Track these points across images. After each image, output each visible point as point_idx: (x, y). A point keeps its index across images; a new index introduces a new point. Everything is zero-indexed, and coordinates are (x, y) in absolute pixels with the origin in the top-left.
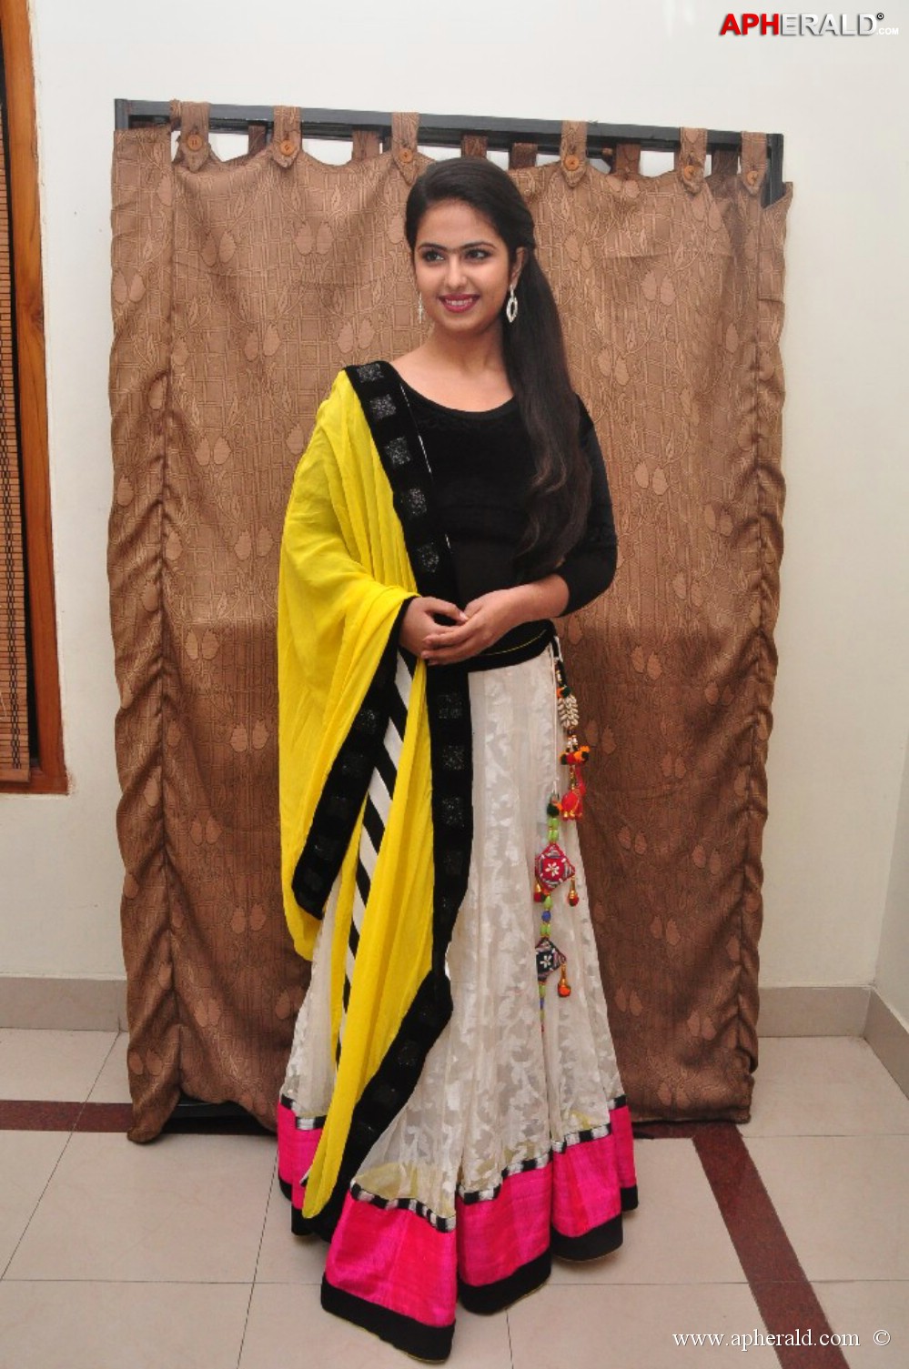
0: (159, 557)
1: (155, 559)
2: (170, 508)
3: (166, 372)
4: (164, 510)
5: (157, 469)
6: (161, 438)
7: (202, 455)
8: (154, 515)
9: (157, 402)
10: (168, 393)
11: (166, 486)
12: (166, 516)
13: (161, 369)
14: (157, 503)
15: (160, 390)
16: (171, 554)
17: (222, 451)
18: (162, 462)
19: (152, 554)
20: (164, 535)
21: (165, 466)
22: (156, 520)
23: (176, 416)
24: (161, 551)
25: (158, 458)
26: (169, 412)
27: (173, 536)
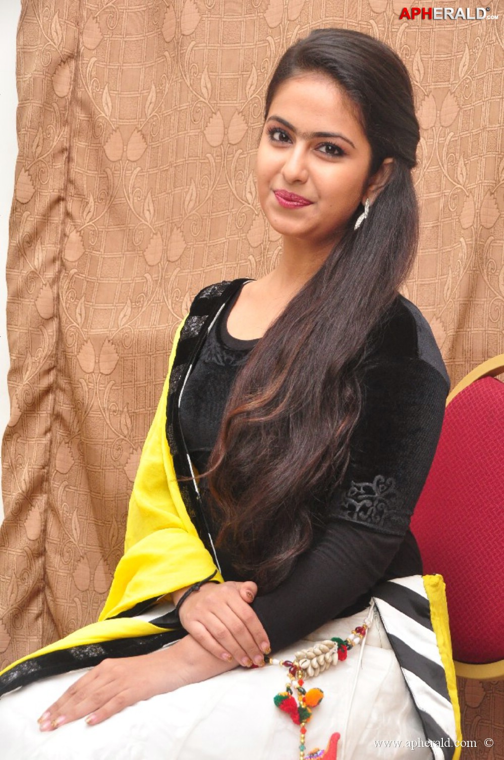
0: (57, 258)
1: (54, 260)
2: (72, 205)
3: (74, 56)
4: (66, 207)
5: (60, 164)
6: (67, 129)
7: (112, 150)
8: (55, 212)
9: (63, 88)
10: (75, 81)
11: (70, 181)
12: (68, 214)
13: (67, 51)
14: (59, 200)
15: (66, 74)
16: (71, 255)
17: (136, 147)
18: (66, 154)
19: (51, 256)
20: (64, 235)
21: (69, 159)
22: (57, 216)
23: (85, 105)
24: (61, 252)
25: (63, 151)
26: (75, 100)
27: (74, 236)
